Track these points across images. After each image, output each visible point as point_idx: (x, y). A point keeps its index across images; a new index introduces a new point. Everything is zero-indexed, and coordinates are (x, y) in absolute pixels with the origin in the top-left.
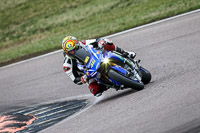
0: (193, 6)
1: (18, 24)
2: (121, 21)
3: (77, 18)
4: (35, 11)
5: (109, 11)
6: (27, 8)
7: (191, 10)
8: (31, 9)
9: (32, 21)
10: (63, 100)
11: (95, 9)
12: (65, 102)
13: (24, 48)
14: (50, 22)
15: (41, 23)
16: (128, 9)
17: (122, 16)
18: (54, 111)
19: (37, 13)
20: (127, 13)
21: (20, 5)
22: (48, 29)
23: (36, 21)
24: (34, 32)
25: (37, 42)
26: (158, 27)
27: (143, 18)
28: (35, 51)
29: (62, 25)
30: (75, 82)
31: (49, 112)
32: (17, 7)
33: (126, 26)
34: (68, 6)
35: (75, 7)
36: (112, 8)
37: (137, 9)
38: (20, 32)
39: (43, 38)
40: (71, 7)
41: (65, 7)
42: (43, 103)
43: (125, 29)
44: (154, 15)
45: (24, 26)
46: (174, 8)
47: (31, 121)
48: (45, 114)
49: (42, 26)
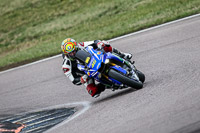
0: (180, 14)
1: (6, 32)
2: (109, 29)
3: (65, 27)
4: (23, 19)
5: (97, 19)
6: (15, 16)
7: (179, 18)
8: (19, 18)
9: (21, 29)
10: (51, 108)
11: (84, 17)
12: (54, 110)
13: (12, 56)
14: (38, 30)
15: (29, 31)
16: (116, 17)
17: (110, 24)
18: (43, 119)
19: (25, 21)
20: (115, 21)
21: (8, 13)
22: (36, 37)
23: (24, 30)
24: (22, 40)
25: (25, 50)
26: (146, 35)
27: (131, 26)
28: (24, 59)
29: (50, 33)
30: (74, 82)
31: (37, 120)
32: (5, 15)
33: (114, 34)
34: (56, 14)
35: (64, 15)
36: (100, 16)
37: (125, 16)
38: (8, 40)
39: (31, 46)
40: (59, 15)
41: (53, 15)
42: (31, 111)
43: (113, 37)
44: (142, 23)
45: (13, 34)
46: (162, 16)
47: (19, 129)
48: (34, 122)
49: (30, 34)
